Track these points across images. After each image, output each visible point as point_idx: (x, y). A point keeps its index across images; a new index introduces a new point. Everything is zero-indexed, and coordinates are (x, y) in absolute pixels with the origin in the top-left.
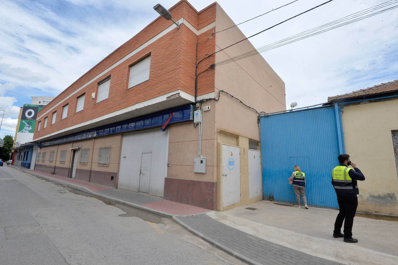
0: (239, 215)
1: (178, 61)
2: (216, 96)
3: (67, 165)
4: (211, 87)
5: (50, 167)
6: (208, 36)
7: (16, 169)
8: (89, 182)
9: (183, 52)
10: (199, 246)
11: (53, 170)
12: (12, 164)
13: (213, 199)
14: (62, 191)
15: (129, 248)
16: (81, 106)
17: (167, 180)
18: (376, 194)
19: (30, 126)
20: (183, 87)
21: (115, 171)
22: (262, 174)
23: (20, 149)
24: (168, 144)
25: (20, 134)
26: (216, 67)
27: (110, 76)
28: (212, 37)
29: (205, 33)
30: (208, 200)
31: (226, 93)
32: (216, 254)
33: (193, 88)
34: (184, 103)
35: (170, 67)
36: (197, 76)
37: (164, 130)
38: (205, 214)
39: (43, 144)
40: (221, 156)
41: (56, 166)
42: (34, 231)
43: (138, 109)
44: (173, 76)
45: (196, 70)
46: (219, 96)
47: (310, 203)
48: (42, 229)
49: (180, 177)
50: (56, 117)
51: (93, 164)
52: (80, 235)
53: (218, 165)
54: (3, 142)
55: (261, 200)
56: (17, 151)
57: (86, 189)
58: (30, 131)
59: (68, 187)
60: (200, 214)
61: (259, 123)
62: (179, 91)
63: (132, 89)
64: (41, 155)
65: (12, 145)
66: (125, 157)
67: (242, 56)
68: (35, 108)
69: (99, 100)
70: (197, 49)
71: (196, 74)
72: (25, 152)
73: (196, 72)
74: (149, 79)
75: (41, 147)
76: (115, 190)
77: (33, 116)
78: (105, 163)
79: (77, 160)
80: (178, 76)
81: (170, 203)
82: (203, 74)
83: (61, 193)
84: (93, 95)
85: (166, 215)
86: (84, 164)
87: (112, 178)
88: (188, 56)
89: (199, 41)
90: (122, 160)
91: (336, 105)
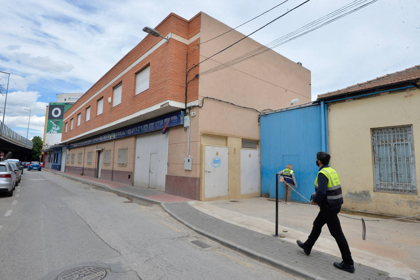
2: (200, 103)
3: (93, 166)
4: (196, 96)
5: (79, 169)
6: (195, 46)
7: (47, 171)
8: (112, 181)
9: (172, 65)
11: (81, 171)
12: (43, 166)
13: (196, 191)
14: (86, 188)
16: (100, 109)
17: (167, 177)
19: (58, 126)
20: (172, 96)
21: (132, 171)
22: (261, 172)
23: (50, 151)
24: (168, 145)
25: (48, 135)
26: (200, 77)
27: (121, 82)
28: (197, 48)
29: (193, 43)
31: (212, 98)
35: (162, 78)
37: (164, 133)
38: (186, 202)
39: (71, 145)
40: (203, 155)
41: (84, 167)
44: (164, 87)
45: (186, 78)
46: (203, 103)
49: (176, 174)
50: (81, 118)
51: (114, 165)
54: (32, 144)
56: (47, 153)
57: (107, 186)
58: (58, 132)
59: (93, 185)
60: (183, 202)
61: (260, 122)
62: (168, 101)
63: (138, 96)
64: (70, 157)
65: (41, 147)
66: (138, 158)
69: (115, 104)
70: (187, 58)
71: (186, 83)
72: (55, 154)
73: (186, 80)
74: (148, 88)
75: (70, 149)
76: (131, 187)
78: (124, 163)
79: (102, 161)
82: (191, 83)
84: (110, 100)
86: (106, 164)
87: (129, 176)
88: (178, 67)
90: (137, 160)
91: (322, 103)
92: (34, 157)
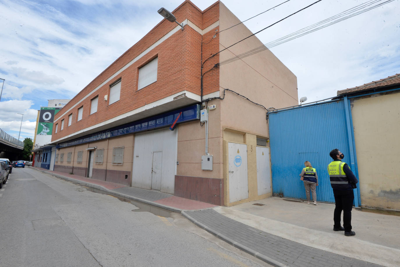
0: (246, 210)
1: (183, 63)
2: (221, 95)
3: (84, 165)
4: (216, 86)
5: (68, 168)
6: (213, 35)
7: (36, 170)
8: (105, 180)
9: (188, 53)
10: (203, 237)
11: (71, 171)
12: (33, 165)
13: (220, 194)
14: (80, 190)
15: (139, 237)
16: (94, 108)
17: (177, 177)
18: (388, 190)
19: (48, 128)
20: (189, 87)
21: (129, 170)
22: (272, 170)
23: (40, 151)
24: (177, 142)
25: (38, 136)
26: (220, 66)
27: (120, 79)
28: (216, 36)
29: (209, 32)
30: (216, 196)
31: (232, 91)
32: (217, 243)
33: (199, 88)
34: (190, 103)
35: (176, 68)
36: (202, 76)
37: (173, 130)
38: (212, 209)
39: (60, 145)
40: (227, 153)
41: (74, 166)
42: (57, 223)
43: (148, 110)
44: (179, 77)
45: (202, 70)
46: (224, 95)
47: (320, 199)
48: (64, 222)
49: (189, 175)
50: (72, 119)
51: (108, 164)
52: (97, 226)
53: (225, 163)
54: (23, 145)
55: (271, 197)
56: (37, 153)
57: (103, 187)
58: (48, 134)
59: (86, 185)
60: (207, 209)
61: (268, 120)
62: (185, 92)
63: (141, 91)
64: (59, 156)
65: (31, 147)
66: (137, 157)
67: (245, 54)
68: (52, 111)
69: (111, 102)
70: (202, 48)
71: (202, 74)
72: (44, 154)
74: (156, 80)
75: (59, 149)
76: (129, 188)
77: (50, 118)
78: (119, 162)
80: (184, 77)
81: (180, 199)
82: (208, 74)
83: (79, 191)
84: (106, 97)
85: (175, 210)
86: (98, 163)
87: (126, 176)
88: (194, 56)
89: (203, 41)
90: (135, 159)
91: (346, 99)
92: (25, 156)
